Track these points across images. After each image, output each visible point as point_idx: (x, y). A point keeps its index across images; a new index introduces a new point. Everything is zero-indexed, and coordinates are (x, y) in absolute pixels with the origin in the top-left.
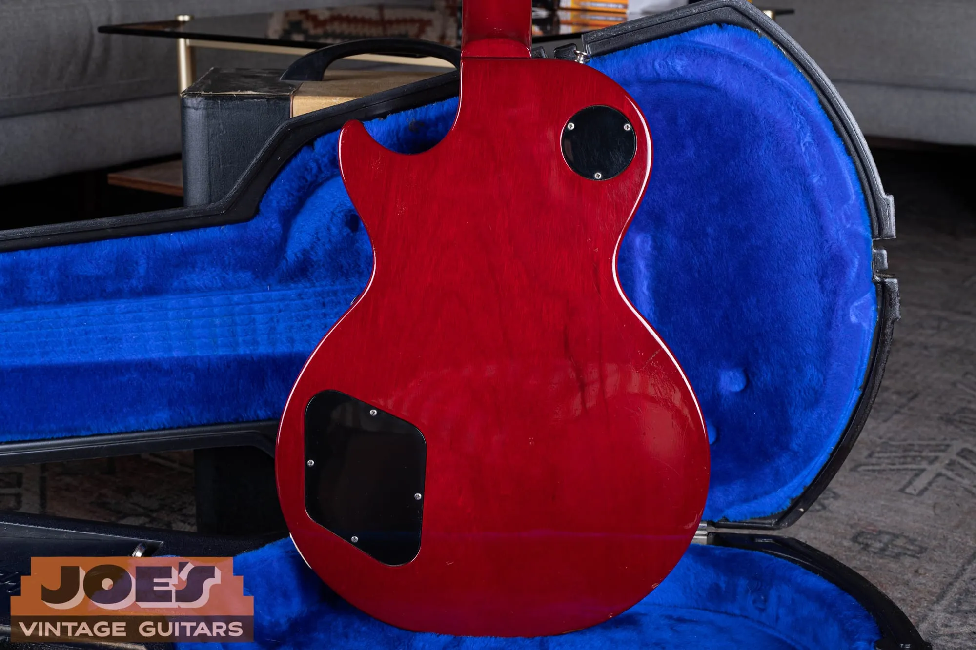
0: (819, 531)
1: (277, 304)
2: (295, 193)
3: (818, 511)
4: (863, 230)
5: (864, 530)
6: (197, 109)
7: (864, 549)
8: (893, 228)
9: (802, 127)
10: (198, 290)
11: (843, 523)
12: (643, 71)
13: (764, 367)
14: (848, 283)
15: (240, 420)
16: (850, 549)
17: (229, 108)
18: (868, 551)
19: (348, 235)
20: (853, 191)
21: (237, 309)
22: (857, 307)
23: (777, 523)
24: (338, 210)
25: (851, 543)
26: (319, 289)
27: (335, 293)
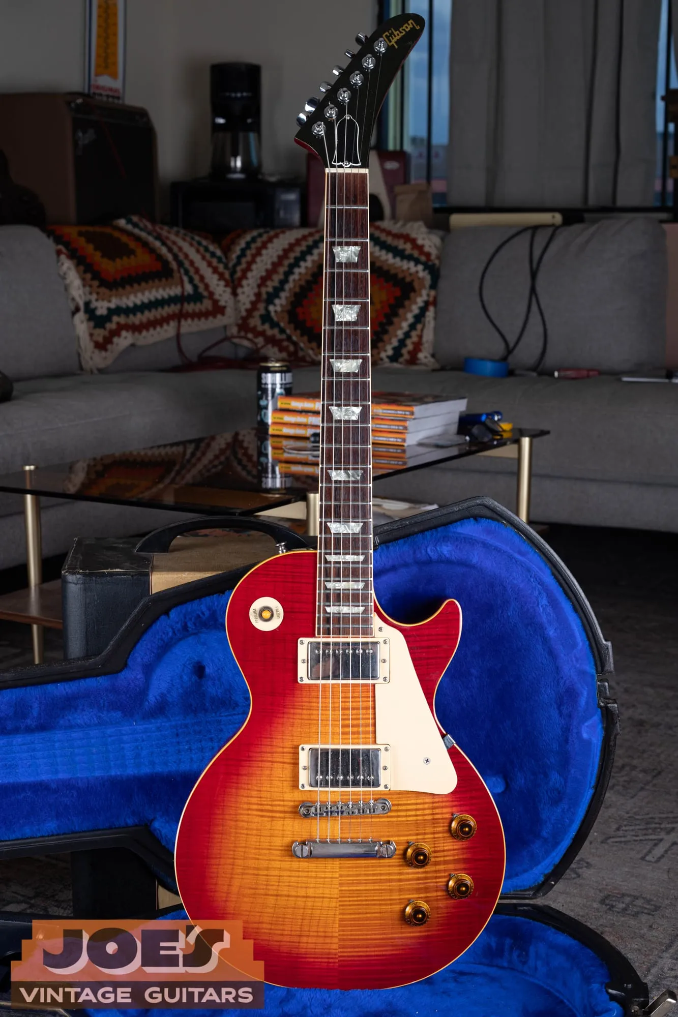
0: (574, 896)
1: (141, 735)
2: (155, 651)
3: (574, 878)
4: (590, 669)
5: (610, 893)
6: (76, 584)
7: (610, 909)
8: (612, 665)
9: (540, 593)
10: (79, 726)
11: (593, 889)
12: (419, 556)
13: (519, 774)
14: (579, 708)
15: (114, 827)
16: (598, 910)
17: (102, 583)
18: (613, 911)
19: (196, 681)
20: (580, 639)
21: (109, 740)
22: (587, 726)
23: (534, 894)
24: (188, 663)
25: (599, 905)
26: (173, 723)
27: (186, 726)
